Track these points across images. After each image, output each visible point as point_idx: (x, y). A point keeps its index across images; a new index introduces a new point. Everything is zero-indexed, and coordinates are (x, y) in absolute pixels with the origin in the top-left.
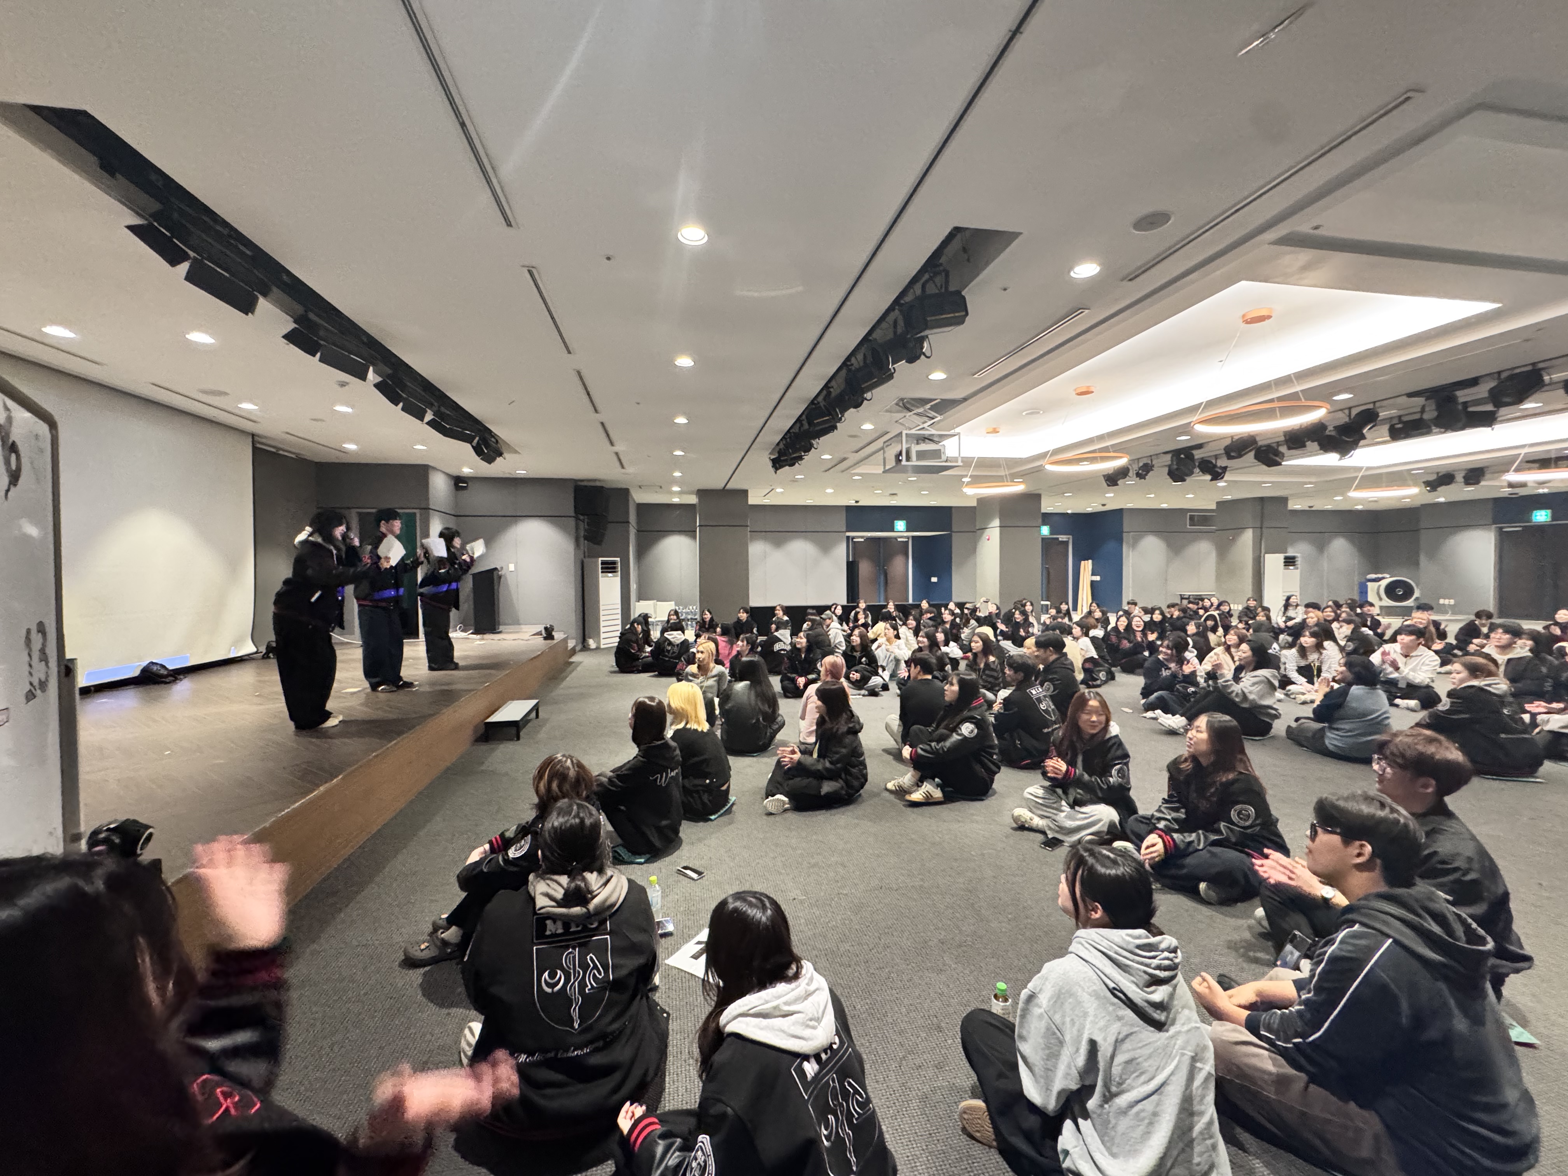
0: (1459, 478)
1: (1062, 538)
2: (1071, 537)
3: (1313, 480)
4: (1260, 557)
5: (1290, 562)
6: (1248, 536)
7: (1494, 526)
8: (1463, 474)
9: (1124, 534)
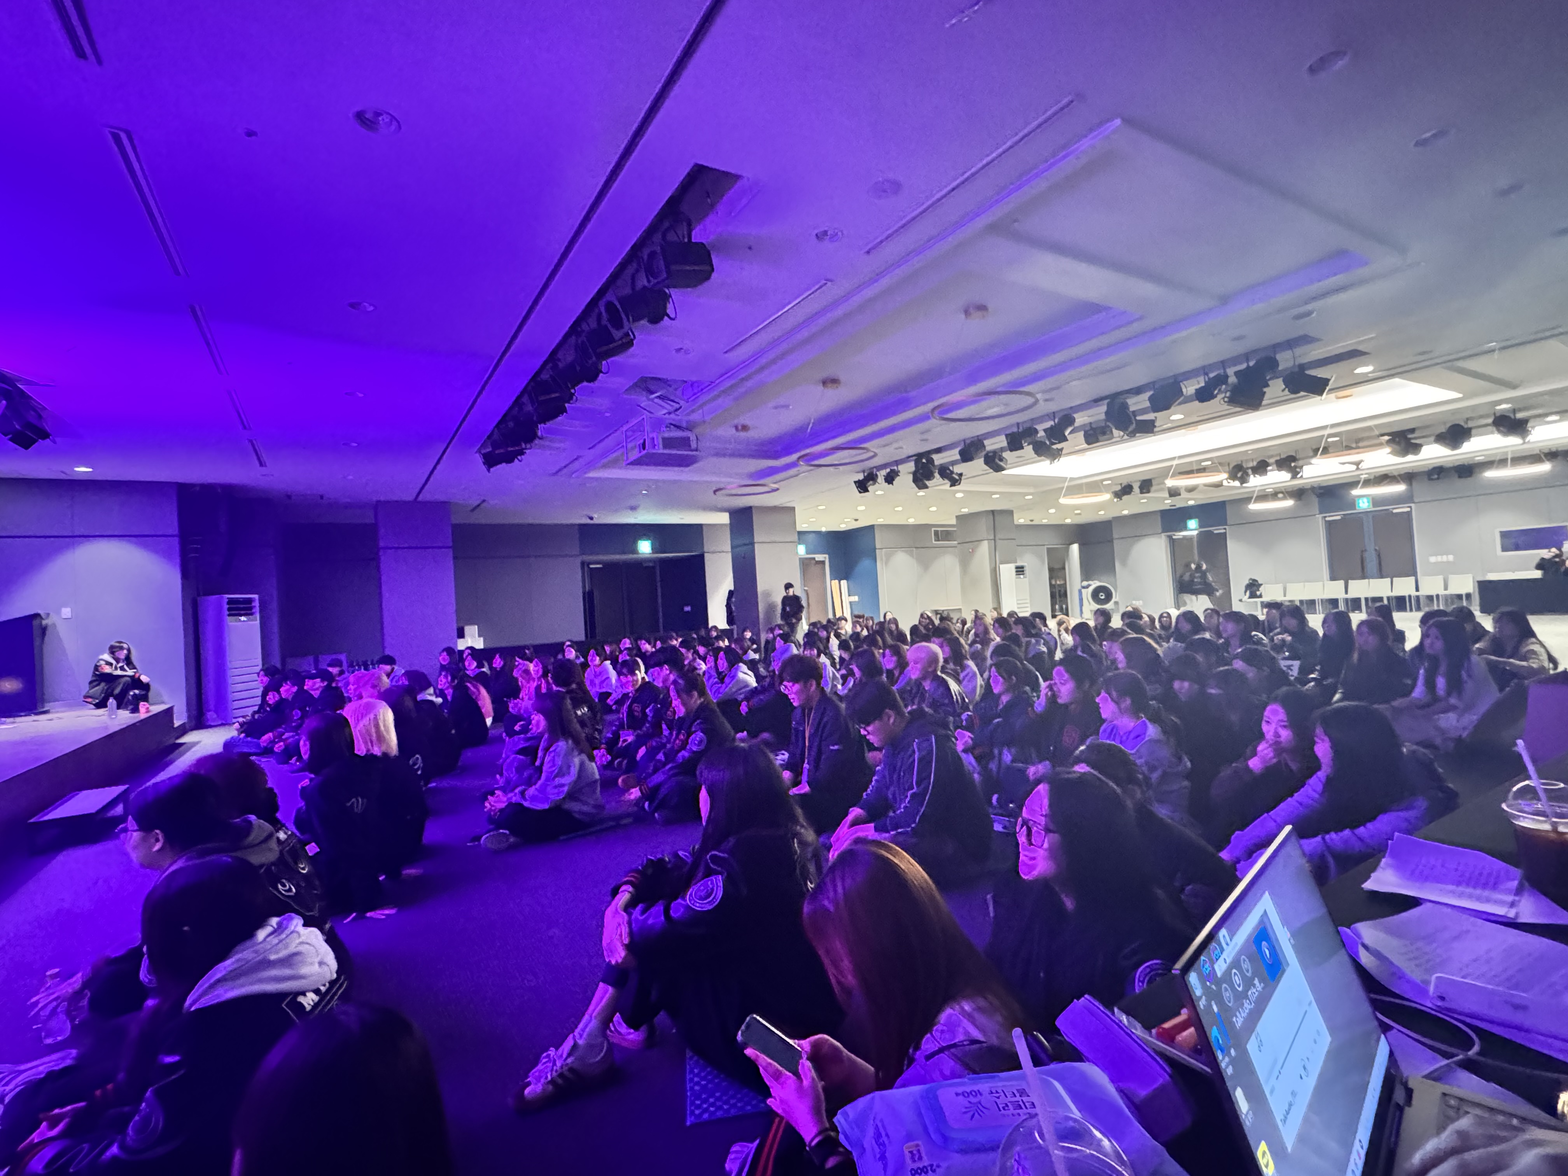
0: (1136, 489)
1: (819, 557)
2: (827, 556)
3: (1032, 490)
4: (995, 568)
5: (1020, 570)
6: (984, 548)
7: (1163, 534)
8: (1138, 484)
9: (877, 551)
